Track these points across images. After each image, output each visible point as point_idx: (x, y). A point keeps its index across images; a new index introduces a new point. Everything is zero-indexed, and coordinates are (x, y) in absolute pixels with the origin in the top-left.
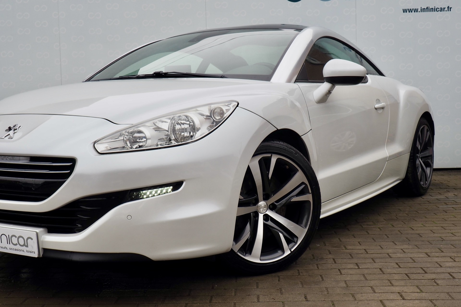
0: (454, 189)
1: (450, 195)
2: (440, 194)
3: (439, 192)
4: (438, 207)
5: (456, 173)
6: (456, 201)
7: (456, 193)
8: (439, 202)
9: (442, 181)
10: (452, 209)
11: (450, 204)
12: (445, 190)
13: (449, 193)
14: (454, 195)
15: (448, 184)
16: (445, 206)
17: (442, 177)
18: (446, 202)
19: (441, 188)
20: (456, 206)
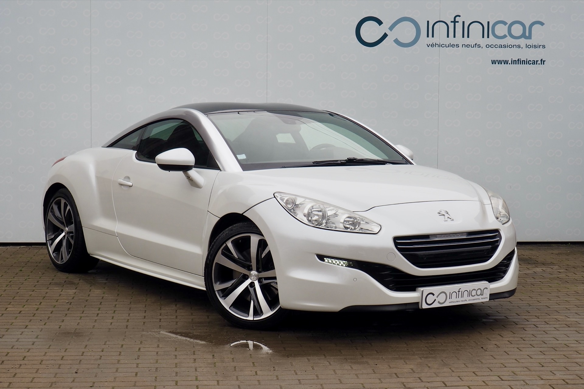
0: (543, 265)
1: (538, 270)
2: (529, 269)
3: (528, 267)
4: (527, 281)
5: (546, 248)
6: (544, 276)
7: (544, 269)
8: (528, 276)
9: (531, 256)
10: (540, 282)
11: (538, 278)
12: (534, 265)
13: (537, 268)
14: (542, 270)
15: (536, 260)
16: (533, 280)
17: (531, 252)
18: (533, 276)
19: (529, 264)
20: (543, 280)
